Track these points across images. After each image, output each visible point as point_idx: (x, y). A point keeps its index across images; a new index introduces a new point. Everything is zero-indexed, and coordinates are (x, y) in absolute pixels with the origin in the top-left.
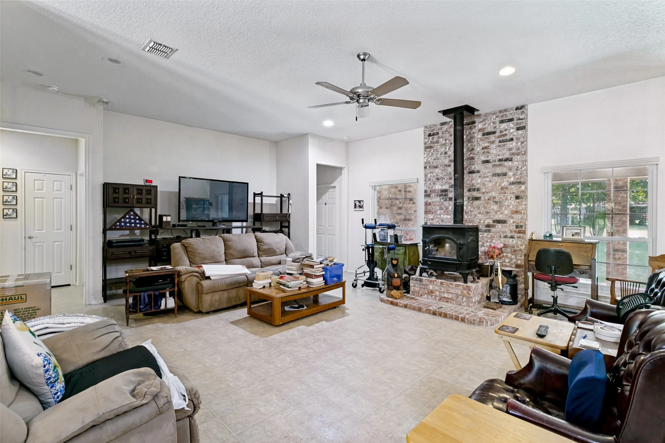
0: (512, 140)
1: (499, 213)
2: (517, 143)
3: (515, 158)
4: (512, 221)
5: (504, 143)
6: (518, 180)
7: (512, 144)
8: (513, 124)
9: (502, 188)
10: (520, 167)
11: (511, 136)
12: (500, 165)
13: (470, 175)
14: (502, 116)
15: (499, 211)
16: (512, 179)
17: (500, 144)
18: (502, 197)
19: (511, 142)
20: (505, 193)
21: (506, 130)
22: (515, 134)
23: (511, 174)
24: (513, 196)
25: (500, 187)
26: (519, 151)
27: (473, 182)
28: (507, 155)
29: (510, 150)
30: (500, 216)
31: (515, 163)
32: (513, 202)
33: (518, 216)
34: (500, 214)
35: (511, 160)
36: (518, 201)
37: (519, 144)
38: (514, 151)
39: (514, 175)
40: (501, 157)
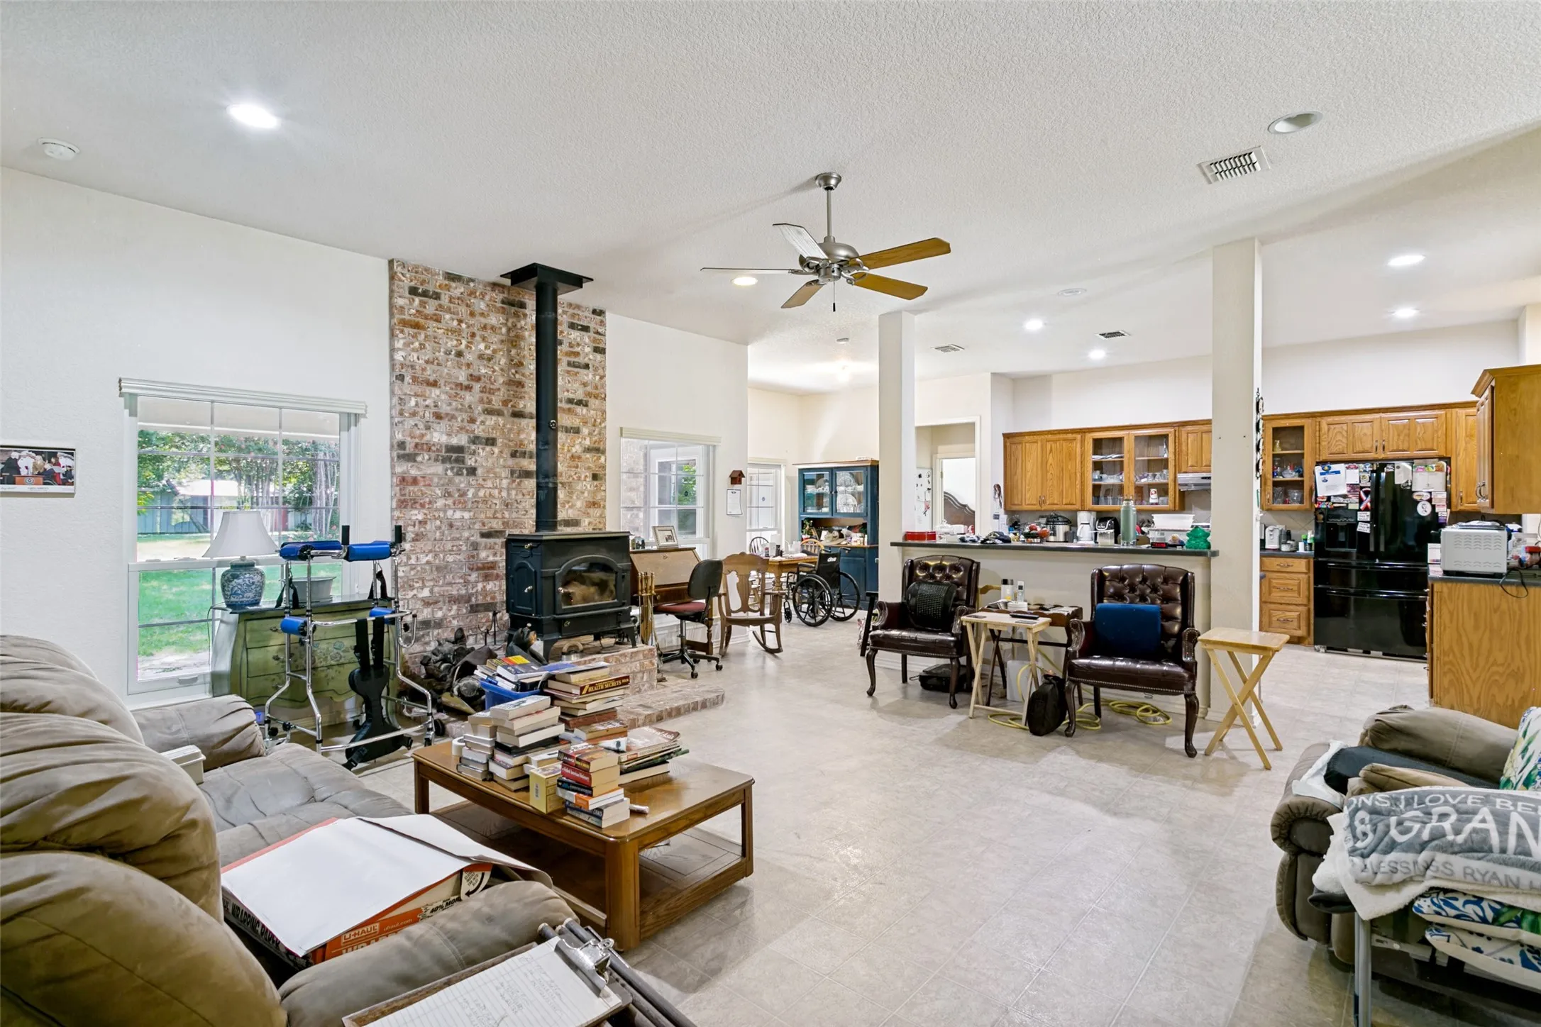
0: (587, 366)
1: (567, 506)
2: (594, 375)
3: (594, 403)
4: (587, 521)
5: (576, 370)
6: (596, 445)
7: (587, 375)
8: (589, 337)
9: (572, 456)
10: (599, 421)
11: (586, 360)
12: (569, 409)
13: (516, 420)
14: (573, 315)
15: (568, 502)
16: (587, 442)
17: (570, 369)
18: (573, 474)
19: (585, 371)
20: (577, 467)
21: (578, 345)
22: (591, 357)
23: (585, 431)
24: (589, 474)
25: (569, 455)
26: (597, 392)
27: (522, 436)
28: (579, 395)
29: (585, 385)
30: (570, 511)
31: (592, 412)
32: (589, 485)
33: (596, 510)
34: (571, 507)
35: (586, 405)
36: (595, 483)
37: (598, 377)
38: (589, 389)
39: (590, 434)
40: (571, 396)
